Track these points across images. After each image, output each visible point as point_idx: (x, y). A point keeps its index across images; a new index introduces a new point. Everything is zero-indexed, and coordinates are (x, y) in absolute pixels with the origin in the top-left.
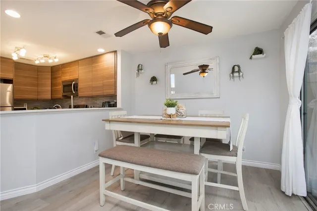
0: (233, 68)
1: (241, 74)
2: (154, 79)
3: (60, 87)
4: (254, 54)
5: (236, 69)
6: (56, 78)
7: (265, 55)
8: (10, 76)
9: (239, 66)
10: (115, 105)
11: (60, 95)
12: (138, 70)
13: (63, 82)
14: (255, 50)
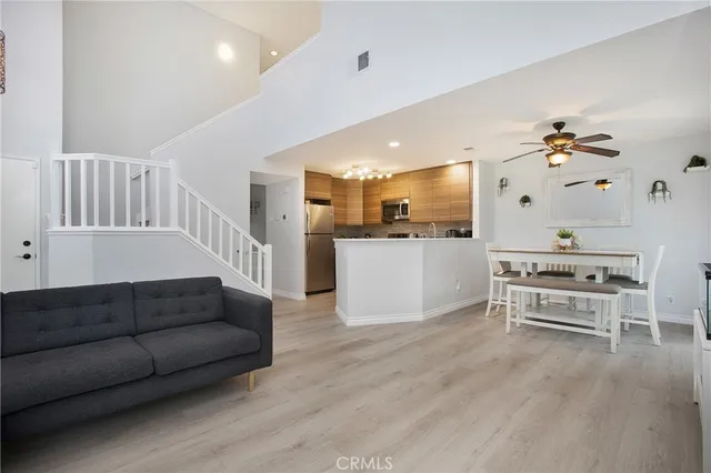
0: (655, 185)
1: (667, 193)
2: (526, 200)
3: (378, 209)
4: (689, 166)
5: (660, 186)
6: (372, 195)
7: (708, 167)
8: (327, 196)
9: (664, 183)
10: (469, 234)
11: (378, 219)
12: (502, 186)
13: (383, 202)
14: (692, 160)
